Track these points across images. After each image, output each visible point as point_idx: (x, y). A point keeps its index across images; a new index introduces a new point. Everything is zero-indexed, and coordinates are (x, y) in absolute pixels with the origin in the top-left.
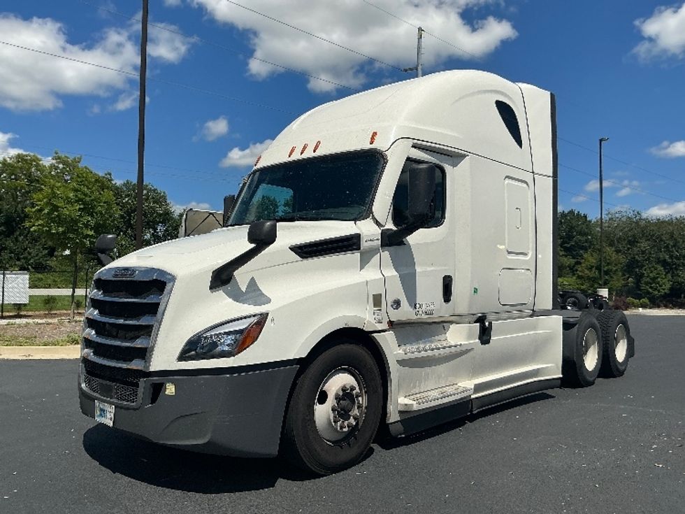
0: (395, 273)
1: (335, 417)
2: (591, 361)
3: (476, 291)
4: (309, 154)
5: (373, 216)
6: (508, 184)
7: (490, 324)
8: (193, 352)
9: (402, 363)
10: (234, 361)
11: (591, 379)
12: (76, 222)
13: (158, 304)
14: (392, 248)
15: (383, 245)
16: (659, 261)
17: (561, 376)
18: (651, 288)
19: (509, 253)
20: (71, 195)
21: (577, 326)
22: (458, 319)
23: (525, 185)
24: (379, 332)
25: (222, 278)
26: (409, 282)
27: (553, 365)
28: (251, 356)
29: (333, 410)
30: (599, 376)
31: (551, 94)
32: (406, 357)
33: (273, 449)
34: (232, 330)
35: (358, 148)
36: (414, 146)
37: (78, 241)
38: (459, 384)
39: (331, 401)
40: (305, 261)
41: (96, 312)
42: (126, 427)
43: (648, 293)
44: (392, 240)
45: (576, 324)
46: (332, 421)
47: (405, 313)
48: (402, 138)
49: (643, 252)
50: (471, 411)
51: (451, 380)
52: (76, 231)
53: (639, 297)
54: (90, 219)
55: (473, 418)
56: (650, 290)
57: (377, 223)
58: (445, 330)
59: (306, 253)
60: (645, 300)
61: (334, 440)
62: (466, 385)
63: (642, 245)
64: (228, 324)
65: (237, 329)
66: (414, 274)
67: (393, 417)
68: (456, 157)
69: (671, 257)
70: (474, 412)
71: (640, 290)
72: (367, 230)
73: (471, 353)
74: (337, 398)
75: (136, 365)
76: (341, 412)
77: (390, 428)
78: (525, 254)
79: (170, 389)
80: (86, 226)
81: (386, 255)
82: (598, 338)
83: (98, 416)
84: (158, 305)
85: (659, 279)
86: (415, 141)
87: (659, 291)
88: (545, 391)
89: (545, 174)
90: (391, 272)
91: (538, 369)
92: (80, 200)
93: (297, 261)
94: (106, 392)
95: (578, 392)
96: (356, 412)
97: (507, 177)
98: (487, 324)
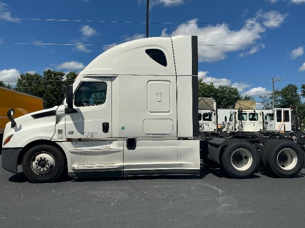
0: (72, 122)
3: (123, 128)
9: (73, 153)
14: (71, 114)
15: (66, 113)
17: (200, 169)
19: (151, 112)
24: (60, 142)
27: (193, 163)
29: (36, 164)
32: (75, 151)
45: (220, 145)
46: (36, 167)
47: (77, 136)
50: (123, 176)
55: (123, 179)
58: (111, 143)
59: (35, 117)
61: (40, 173)
67: (70, 170)
68: (112, 78)
70: (126, 176)
74: (38, 160)
77: (68, 174)
81: (68, 116)
82: (251, 154)
89: (185, 75)
90: (70, 122)
93: (32, 120)
96: (47, 166)
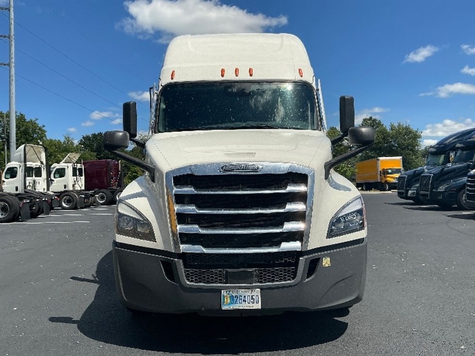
79: (326, 262)
83: (227, 305)
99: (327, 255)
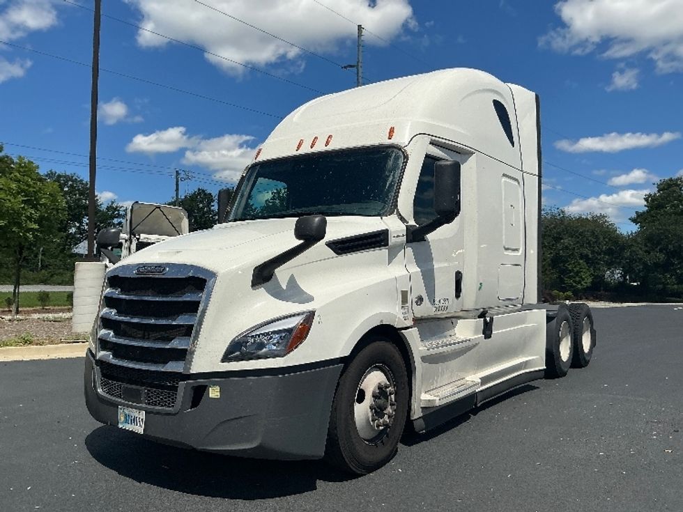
0: (418, 269)
1: (373, 415)
2: (565, 352)
3: (481, 286)
4: (320, 147)
5: (398, 212)
6: (505, 181)
7: (492, 319)
8: (238, 353)
9: (424, 359)
10: (286, 361)
11: (566, 370)
12: (20, 215)
13: (199, 302)
14: (414, 244)
15: (408, 241)
16: (582, 257)
17: (545, 367)
18: (575, 281)
19: (507, 249)
20: (14, 186)
21: (555, 319)
22: (465, 314)
23: (517, 184)
24: (406, 328)
25: (263, 275)
26: (428, 277)
27: (538, 357)
28: (301, 355)
29: (371, 408)
30: (571, 367)
31: (536, 95)
32: (428, 353)
33: (319, 450)
34: (281, 329)
35: (376, 143)
36: (432, 143)
37: (21, 234)
38: (467, 379)
39: (369, 400)
40: (340, 257)
41: (114, 311)
42: (160, 433)
43: (572, 286)
44: (416, 236)
45: (555, 317)
46: (370, 419)
47: (426, 310)
48: (420, 134)
49: (567, 248)
50: (476, 405)
51: (461, 375)
52: (19, 225)
53: (564, 290)
54: (33, 212)
55: (476, 411)
56: (574, 284)
57: (402, 219)
58: (453, 325)
59: (340, 249)
60: (569, 293)
61: (369, 438)
62: (473, 379)
63: (565, 241)
64: (274, 323)
65: (286, 328)
66: (432, 270)
67: (417, 413)
68: (465, 153)
69: (593, 252)
70: (479, 405)
71: (564, 284)
72: (394, 225)
73: (477, 348)
74: (375, 396)
75: (173, 367)
76: (378, 411)
77: (415, 424)
78: (517, 250)
79: (214, 393)
80: (30, 218)
81: (409, 250)
82: (570, 331)
83: (122, 423)
84: (197, 304)
85: (582, 273)
86: (434, 138)
87: (582, 285)
88: (529, 383)
89: (531, 172)
90: (415, 269)
91: (527, 361)
92: (23, 191)
93: (333, 258)
94: (133, 397)
95: (557, 382)
96: (389, 410)
97: (504, 175)
98: (488, 319)
99: (215, 384)
